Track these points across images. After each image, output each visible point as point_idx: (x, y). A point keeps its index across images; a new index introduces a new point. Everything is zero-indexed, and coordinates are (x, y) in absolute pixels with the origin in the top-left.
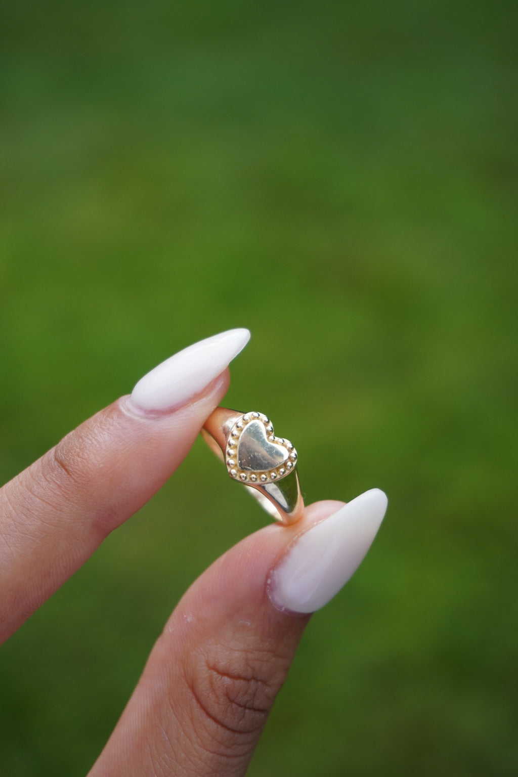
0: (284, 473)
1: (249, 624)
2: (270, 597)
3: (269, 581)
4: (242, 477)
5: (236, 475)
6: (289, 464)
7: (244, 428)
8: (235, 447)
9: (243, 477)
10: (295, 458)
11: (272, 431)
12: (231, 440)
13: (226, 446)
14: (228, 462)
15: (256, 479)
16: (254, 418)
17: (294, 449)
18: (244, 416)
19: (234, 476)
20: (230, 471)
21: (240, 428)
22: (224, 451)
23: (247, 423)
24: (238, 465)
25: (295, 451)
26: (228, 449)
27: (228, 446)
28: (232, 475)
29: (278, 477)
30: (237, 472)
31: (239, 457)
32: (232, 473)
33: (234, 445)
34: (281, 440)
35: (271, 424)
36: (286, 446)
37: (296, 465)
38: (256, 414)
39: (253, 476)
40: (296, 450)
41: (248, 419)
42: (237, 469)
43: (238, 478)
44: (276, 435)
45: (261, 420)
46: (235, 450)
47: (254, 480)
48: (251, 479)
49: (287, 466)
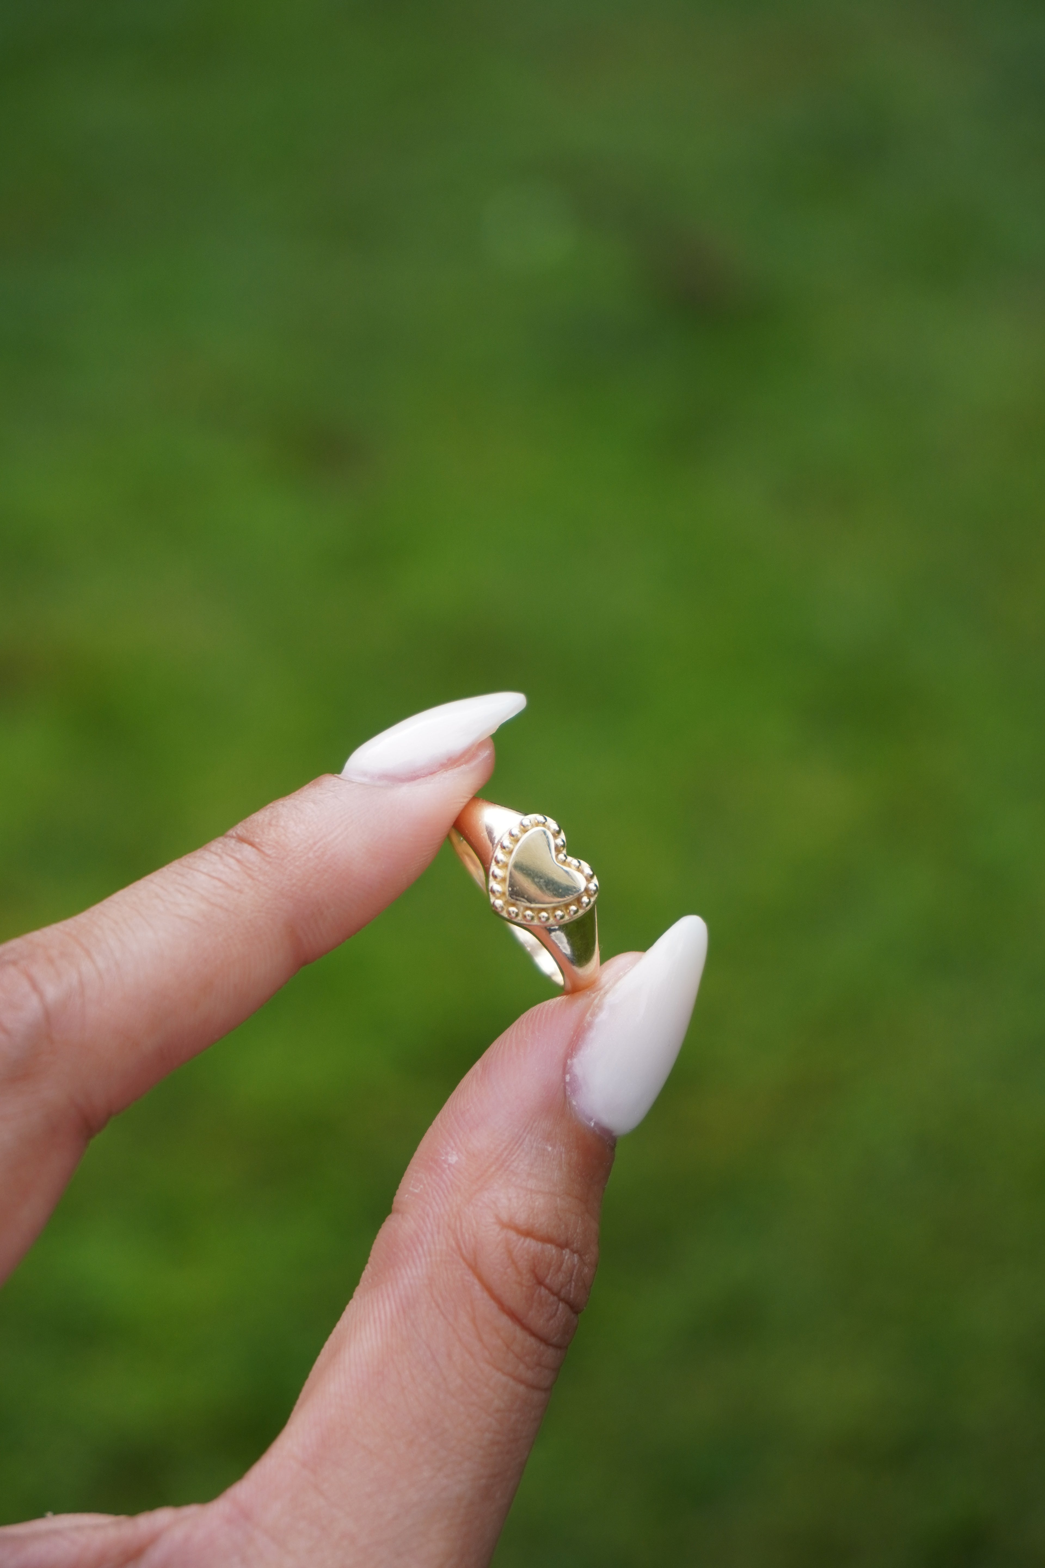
0: (576, 912)
1: (550, 1149)
2: (574, 1103)
3: (568, 1078)
4: (511, 912)
5: (502, 908)
6: (585, 899)
7: (521, 837)
8: (506, 865)
9: (513, 912)
10: (595, 892)
11: (563, 846)
12: (499, 854)
13: (491, 862)
14: (492, 888)
15: (533, 918)
16: (538, 824)
17: (595, 877)
18: (523, 819)
19: (500, 909)
20: (493, 903)
21: (515, 838)
22: (487, 870)
23: (527, 831)
24: (507, 893)
25: (595, 881)
26: (494, 868)
27: (493, 863)
28: (496, 908)
29: (567, 917)
30: (505, 905)
31: (510, 881)
32: (498, 906)
33: (504, 862)
34: (575, 862)
35: (563, 836)
36: (582, 872)
37: (595, 902)
38: (540, 818)
39: (529, 912)
40: (598, 879)
41: (529, 824)
42: (504, 899)
43: (505, 914)
44: (569, 853)
45: (549, 829)
46: (505, 870)
47: (529, 918)
48: (525, 917)
49: (582, 903)
